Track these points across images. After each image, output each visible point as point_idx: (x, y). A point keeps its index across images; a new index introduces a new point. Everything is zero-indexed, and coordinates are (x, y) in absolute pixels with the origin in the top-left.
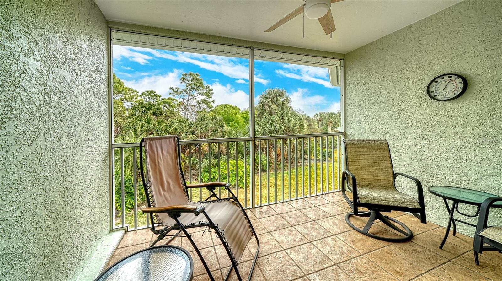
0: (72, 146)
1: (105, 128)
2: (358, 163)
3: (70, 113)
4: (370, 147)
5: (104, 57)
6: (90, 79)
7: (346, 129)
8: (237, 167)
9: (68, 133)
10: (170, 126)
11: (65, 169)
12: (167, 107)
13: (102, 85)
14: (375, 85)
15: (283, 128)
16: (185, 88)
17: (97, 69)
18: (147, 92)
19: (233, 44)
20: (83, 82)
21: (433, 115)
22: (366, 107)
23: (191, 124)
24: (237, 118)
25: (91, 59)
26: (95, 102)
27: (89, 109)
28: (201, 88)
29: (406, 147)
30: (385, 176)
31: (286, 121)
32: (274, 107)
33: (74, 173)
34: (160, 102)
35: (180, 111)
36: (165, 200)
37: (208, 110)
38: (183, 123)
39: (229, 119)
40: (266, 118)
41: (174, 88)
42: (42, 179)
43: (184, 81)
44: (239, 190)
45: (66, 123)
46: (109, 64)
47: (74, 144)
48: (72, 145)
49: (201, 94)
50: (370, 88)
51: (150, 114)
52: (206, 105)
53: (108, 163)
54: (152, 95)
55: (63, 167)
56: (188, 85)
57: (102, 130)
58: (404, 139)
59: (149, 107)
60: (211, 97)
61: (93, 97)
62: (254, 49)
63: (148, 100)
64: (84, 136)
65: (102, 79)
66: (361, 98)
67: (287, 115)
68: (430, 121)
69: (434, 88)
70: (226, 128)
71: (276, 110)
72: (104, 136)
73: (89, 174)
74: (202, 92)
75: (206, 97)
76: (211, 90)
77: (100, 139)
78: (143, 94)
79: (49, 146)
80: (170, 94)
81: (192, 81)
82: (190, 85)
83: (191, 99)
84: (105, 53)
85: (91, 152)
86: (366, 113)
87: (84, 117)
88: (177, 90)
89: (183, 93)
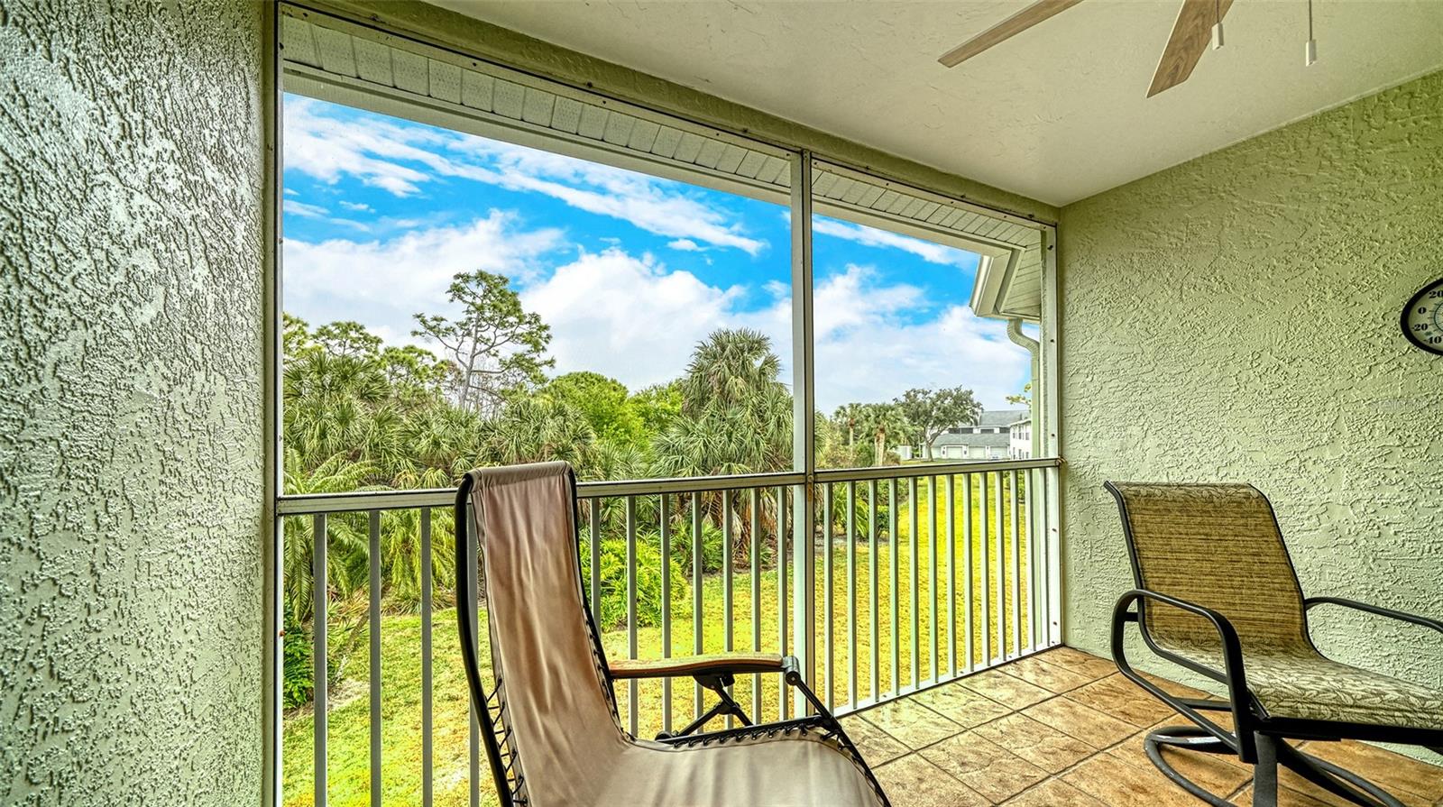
0: (89, 518)
1: (247, 427)
2: (1175, 563)
3: (80, 324)
4: (1210, 507)
5: (248, 106)
6: (191, 177)
7: (1066, 447)
8: (633, 560)
9: (64, 443)
10: (416, 435)
11: (42, 662)
12: (400, 376)
13: (240, 228)
14: (1181, 305)
15: (763, 445)
16: (463, 318)
17: (220, 146)
18: (337, 325)
19: (745, 131)
20: (158, 179)
21: (1425, 404)
22: (1144, 377)
23: (486, 429)
24: (625, 414)
25: (196, 85)
26: (211, 298)
27: (183, 325)
28: (512, 319)
29: (1312, 509)
30: (1275, 609)
31: (772, 427)
32: (737, 384)
33: (100, 673)
34: (377, 358)
35: (442, 389)
36: (553, 755)
37: (531, 387)
38: (461, 423)
39: (601, 418)
40: (712, 415)
41: (428, 317)
43: (460, 297)
44: (639, 631)
45: (56, 382)
46: (266, 147)
47: (99, 507)
48: (89, 509)
49: (513, 337)
50: (1162, 318)
51: (349, 395)
52: (524, 374)
53: (259, 582)
54: (353, 334)
55: (32, 651)
56: (472, 308)
57: (237, 434)
58: (1302, 482)
59: (347, 371)
60: (544, 349)
61: (201, 269)
62: (811, 158)
63: (338, 351)
64: (156, 461)
65: (239, 203)
66: (1124, 349)
67: (773, 407)
68: (1409, 424)
69: (1428, 314)
70: (595, 443)
71: (742, 393)
72: (245, 460)
73: (180, 656)
74: (517, 332)
75: (529, 347)
76: (546, 328)
77: (231, 475)
78: (324, 332)
80: (415, 333)
81: (485, 296)
82: (480, 309)
83: (481, 352)
84: (253, 90)
85: (191, 543)
86: (1146, 396)
87: (156, 361)
88: (435, 323)
89: (456, 334)
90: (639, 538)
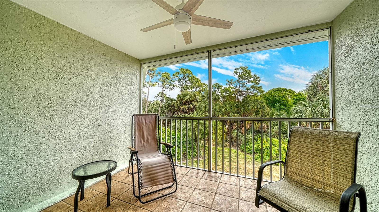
7: (335, 115)
11: (109, 124)
16: (237, 79)
18: (214, 84)
28: (249, 77)
33: (114, 127)
34: (222, 90)
40: (318, 100)
41: (229, 80)
42: (97, 126)
43: (237, 74)
54: (217, 86)
56: (239, 76)
57: (134, 110)
60: (259, 83)
74: (250, 80)
75: (254, 84)
76: (259, 78)
79: (101, 115)
80: (227, 84)
81: (242, 72)
83: (241, 87)
88: (231, 81)
89: (236, 83)
90: (282, 139)
